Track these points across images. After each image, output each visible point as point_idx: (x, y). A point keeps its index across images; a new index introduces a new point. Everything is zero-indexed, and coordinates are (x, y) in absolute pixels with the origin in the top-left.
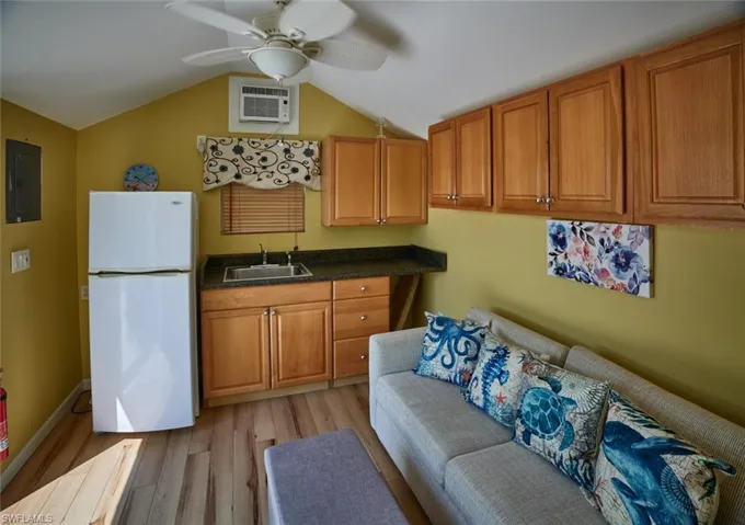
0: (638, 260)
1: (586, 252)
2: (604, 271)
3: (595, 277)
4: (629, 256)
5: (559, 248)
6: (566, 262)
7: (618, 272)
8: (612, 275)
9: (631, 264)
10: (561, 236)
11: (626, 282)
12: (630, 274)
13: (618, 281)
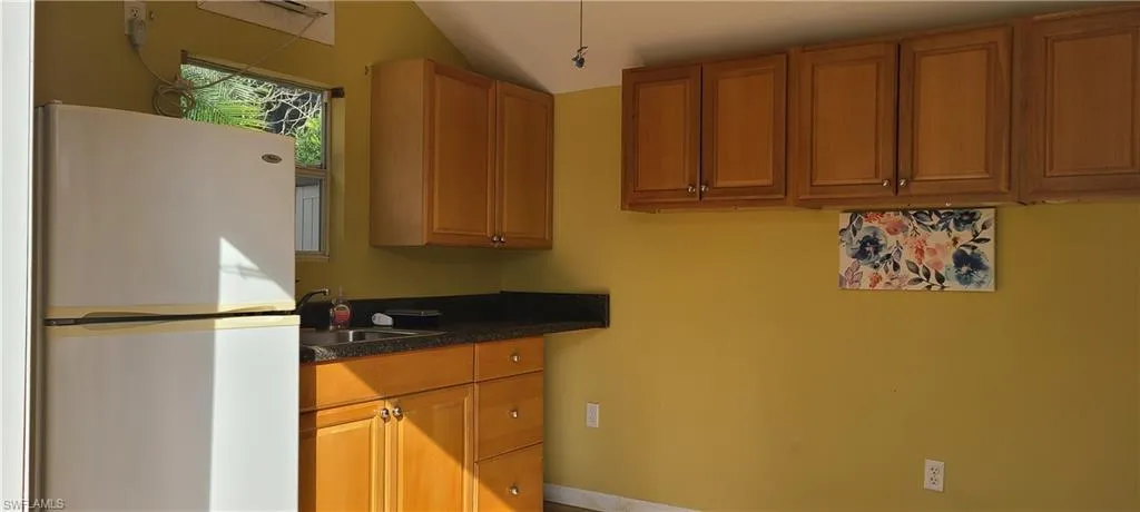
0: (851, 252)
1: (920, 252)
2: (894, 232)
3: (906, 222)
4: (861, 254)
5: (969, 251)
6: (955, 233)
7: (875, 234)
8: (883, 228)
9: (859, 245)
10: (964, 269)
11: (866, 224)
12: (861, 235)
13: (875, 224)
